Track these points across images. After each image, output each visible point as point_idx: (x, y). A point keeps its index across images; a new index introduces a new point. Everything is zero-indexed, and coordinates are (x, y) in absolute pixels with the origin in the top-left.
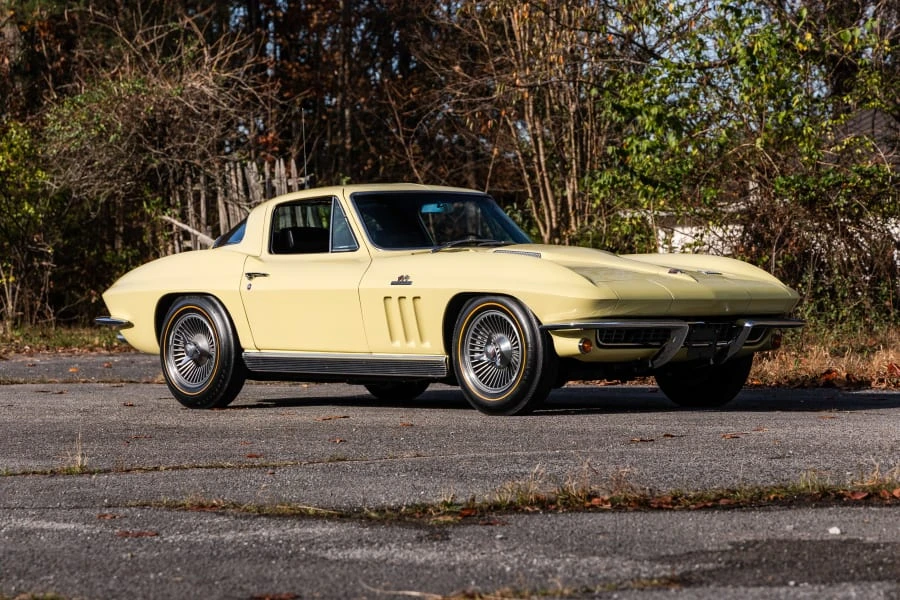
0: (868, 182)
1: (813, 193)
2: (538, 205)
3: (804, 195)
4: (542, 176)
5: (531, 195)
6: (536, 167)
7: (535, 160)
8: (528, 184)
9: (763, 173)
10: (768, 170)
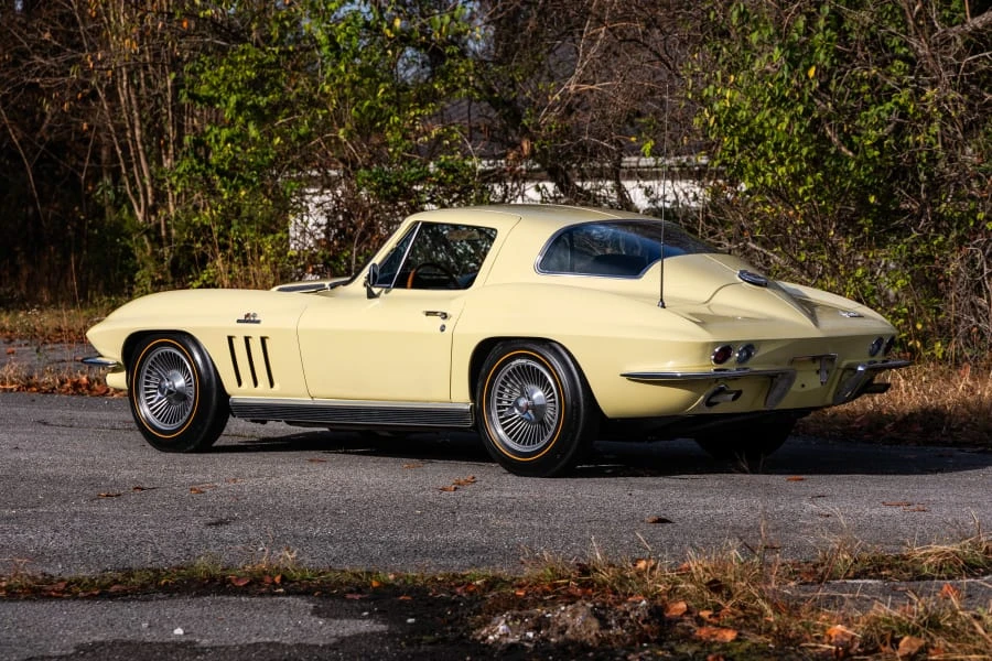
0: (451, 177)
1: (396, 188)
2: (132, 182)
3: (386, 188)
4: (137, 151)
5: (124, 171)
6: (130, 142)
7: (129, 135)
8: (121, 160)
9: (347, 165)
10: (352, 162)
